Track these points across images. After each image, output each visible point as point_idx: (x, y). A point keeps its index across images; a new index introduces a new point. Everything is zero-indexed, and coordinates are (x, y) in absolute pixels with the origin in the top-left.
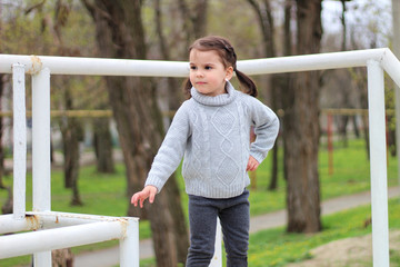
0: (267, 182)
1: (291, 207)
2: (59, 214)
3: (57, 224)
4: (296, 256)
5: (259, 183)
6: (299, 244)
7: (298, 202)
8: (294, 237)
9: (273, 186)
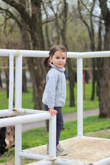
0: (90, 97)
1: (101, 108)
2: (26, 110)
3: (25, 113)
4: (104, 127)
5: (86, 97)
6: (105, 122)
7: (104, 106)
8: (102, 119)
9: (92, 99)
